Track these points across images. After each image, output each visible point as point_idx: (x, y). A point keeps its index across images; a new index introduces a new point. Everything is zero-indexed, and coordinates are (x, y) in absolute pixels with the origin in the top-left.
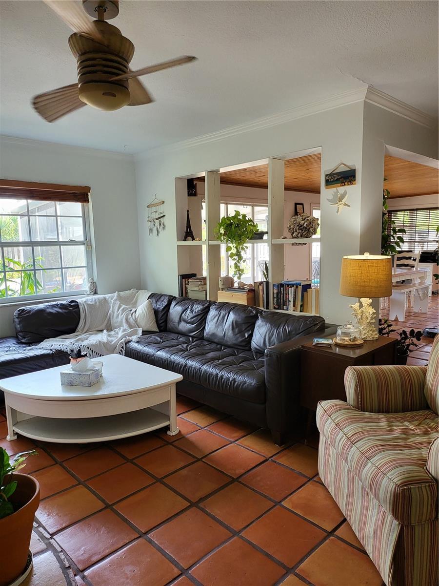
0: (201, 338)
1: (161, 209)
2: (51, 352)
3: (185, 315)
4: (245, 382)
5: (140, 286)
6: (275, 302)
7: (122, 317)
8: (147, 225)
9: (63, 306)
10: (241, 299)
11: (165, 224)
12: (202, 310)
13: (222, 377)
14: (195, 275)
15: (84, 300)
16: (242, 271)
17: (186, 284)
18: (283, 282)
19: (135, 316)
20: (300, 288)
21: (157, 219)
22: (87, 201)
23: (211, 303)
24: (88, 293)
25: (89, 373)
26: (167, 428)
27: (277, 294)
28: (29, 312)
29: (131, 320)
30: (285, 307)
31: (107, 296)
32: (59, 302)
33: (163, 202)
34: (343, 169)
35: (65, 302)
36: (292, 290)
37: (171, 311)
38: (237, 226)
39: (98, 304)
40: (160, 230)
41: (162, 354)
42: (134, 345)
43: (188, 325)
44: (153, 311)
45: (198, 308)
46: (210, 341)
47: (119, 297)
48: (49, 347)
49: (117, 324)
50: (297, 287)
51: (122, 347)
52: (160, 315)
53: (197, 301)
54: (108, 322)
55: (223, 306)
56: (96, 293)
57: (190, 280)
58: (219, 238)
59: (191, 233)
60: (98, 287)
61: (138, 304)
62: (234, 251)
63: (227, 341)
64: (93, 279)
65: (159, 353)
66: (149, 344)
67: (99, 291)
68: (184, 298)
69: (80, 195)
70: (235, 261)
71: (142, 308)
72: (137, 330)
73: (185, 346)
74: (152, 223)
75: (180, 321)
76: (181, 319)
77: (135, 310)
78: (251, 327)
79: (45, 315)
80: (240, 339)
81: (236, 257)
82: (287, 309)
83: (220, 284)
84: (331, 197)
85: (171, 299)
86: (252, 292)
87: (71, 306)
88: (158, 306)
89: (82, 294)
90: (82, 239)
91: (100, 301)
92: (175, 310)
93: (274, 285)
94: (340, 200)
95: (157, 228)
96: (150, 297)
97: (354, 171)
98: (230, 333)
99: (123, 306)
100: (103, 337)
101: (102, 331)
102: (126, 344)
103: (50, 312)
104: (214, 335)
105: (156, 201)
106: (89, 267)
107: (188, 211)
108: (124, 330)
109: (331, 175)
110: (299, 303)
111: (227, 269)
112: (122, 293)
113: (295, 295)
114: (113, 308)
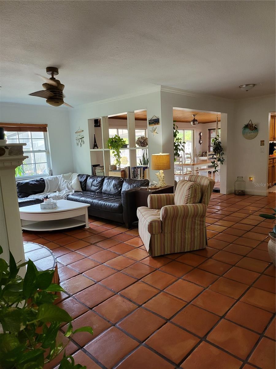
0: (101, 193)
1: (82, 134)
2: (34, 200)
3: (94, 183)
4: (115, 205)
5: (74, 171)
6: (133, 175)
7: (65, 185)
8: (76, 142)
9: (37, 181)
10: (119, 175)
11: (84, 141)
12: (101, 180)
13: (106, 204)
14: (99, 165)
15: (47, 178)
16: (120, 162)
17: (95, 169)
18: (136, 166)
19: (71, 185)
20: (142, 168)
21: (80, 139)
22: (47, 131)
23: (105, 177)
24: (48, 175)
25: (52, 203)
26: (85, 226)
27: (134, 171)
28: (22, 183)
29: (69, 187)
30: (137, 177)
31: (57, 176)
32: (35, 179)
33: (83, 131)
34: (155, 118)
35: (38, 179)
36: (139, 170)
37: (87, 181)
38: (116, 142)
39: (53, 179)
40: (82, 144)
41: (83, 199)
42: (71, 196)
43: (95, 187)
44: (79, 182)
45: (99, 179)
46: (105, 193)
47: (63, 176)
48: (33, 198)
49: (63, 189)
50: (141, 168)
51: (65, 198)
52: (83, 184)
53: (99, 177)
54: (58, 188)
55: (110, 178)
56: (52, 175)
57: (97, 167)
58: (108, 147)
59: (96, 145)
60: (53, 172)
61: (73, 179)
62: (116, 153)
63: (111, 193)
64: (50, 168)
65: (81, 198)
66: (77, 195)
67: (53, 174)
68: (94, 175)
69: (43, 128)
70: (117, 158)
71: (74, 181)
72: (72, 191)
73: (93, 195)
74: (78, 141)
75: (92, 186)
76: (92, 185)
77: (71, 182)
78: (121, 186)
79: (29, 184)
80: (117, 191)
81: (117, 156)
82: (138, 178)
83: (110, 168)
84: (151, 130)
85: (88, 176)
86: (123, 172)
87: (41, 181)
88: (82, 180)
89: (45, 176)
90: (44, 149)
91: (54, 178)
92: (89, 181)
93: (132, 168)
94: (154, 131)
95: (81, 143)
96: (79, 176)
97: (159, 119)
98: (113, 189)
99: (65, 180)
100: (57, 194)
101: (56, 192)
102: (67, 196)
103: (32, 184)
104: (106, 190)
105: (80, 130)
106: (48, 163)
107: (94, 135)
108: (66, 191)
109: (151, 120)
110: (142, 175)
111: (113, 161)
112: (64, 175)
113: (140, 172)
114: (61, 181)
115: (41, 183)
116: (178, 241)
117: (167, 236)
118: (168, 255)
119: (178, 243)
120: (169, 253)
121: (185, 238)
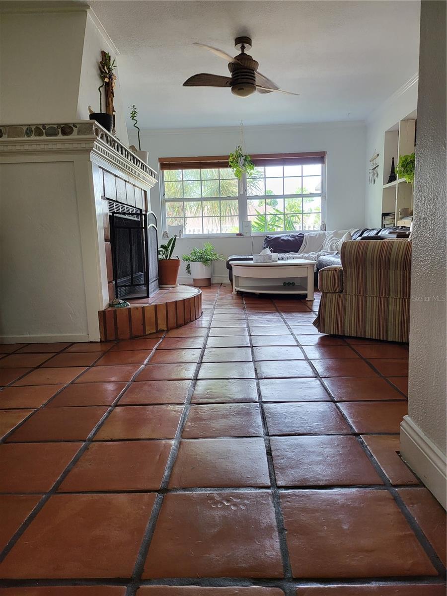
1: (377, 160)
8: (369, 177)
11: (377, 172)
15: (309, 233)
19: (337, 244)
21: (374, 170)
22: (323, 163)
28: (272, 238)
31: (327, 232)
32: (292, 234)
33: (378, 155)
35: (295, 234)
54: (321, 248)
57: (387, 217)
59: (394, 176)
60: (327, 227)
74: (372, 174)
87: (298, 237)
90: (319, 192)
91: (320, 235)
95: (374, 178)
103: (283, 239)
105: (375, 155)
106: (323, 213)
107: (393, 158)
112: (340, 231)
115: (296, 239)
116: (372, 315)
117: (351, 300)
118: (350, 337)
119: (372, 319)
120: (353, 334)
121: (388, 311)
